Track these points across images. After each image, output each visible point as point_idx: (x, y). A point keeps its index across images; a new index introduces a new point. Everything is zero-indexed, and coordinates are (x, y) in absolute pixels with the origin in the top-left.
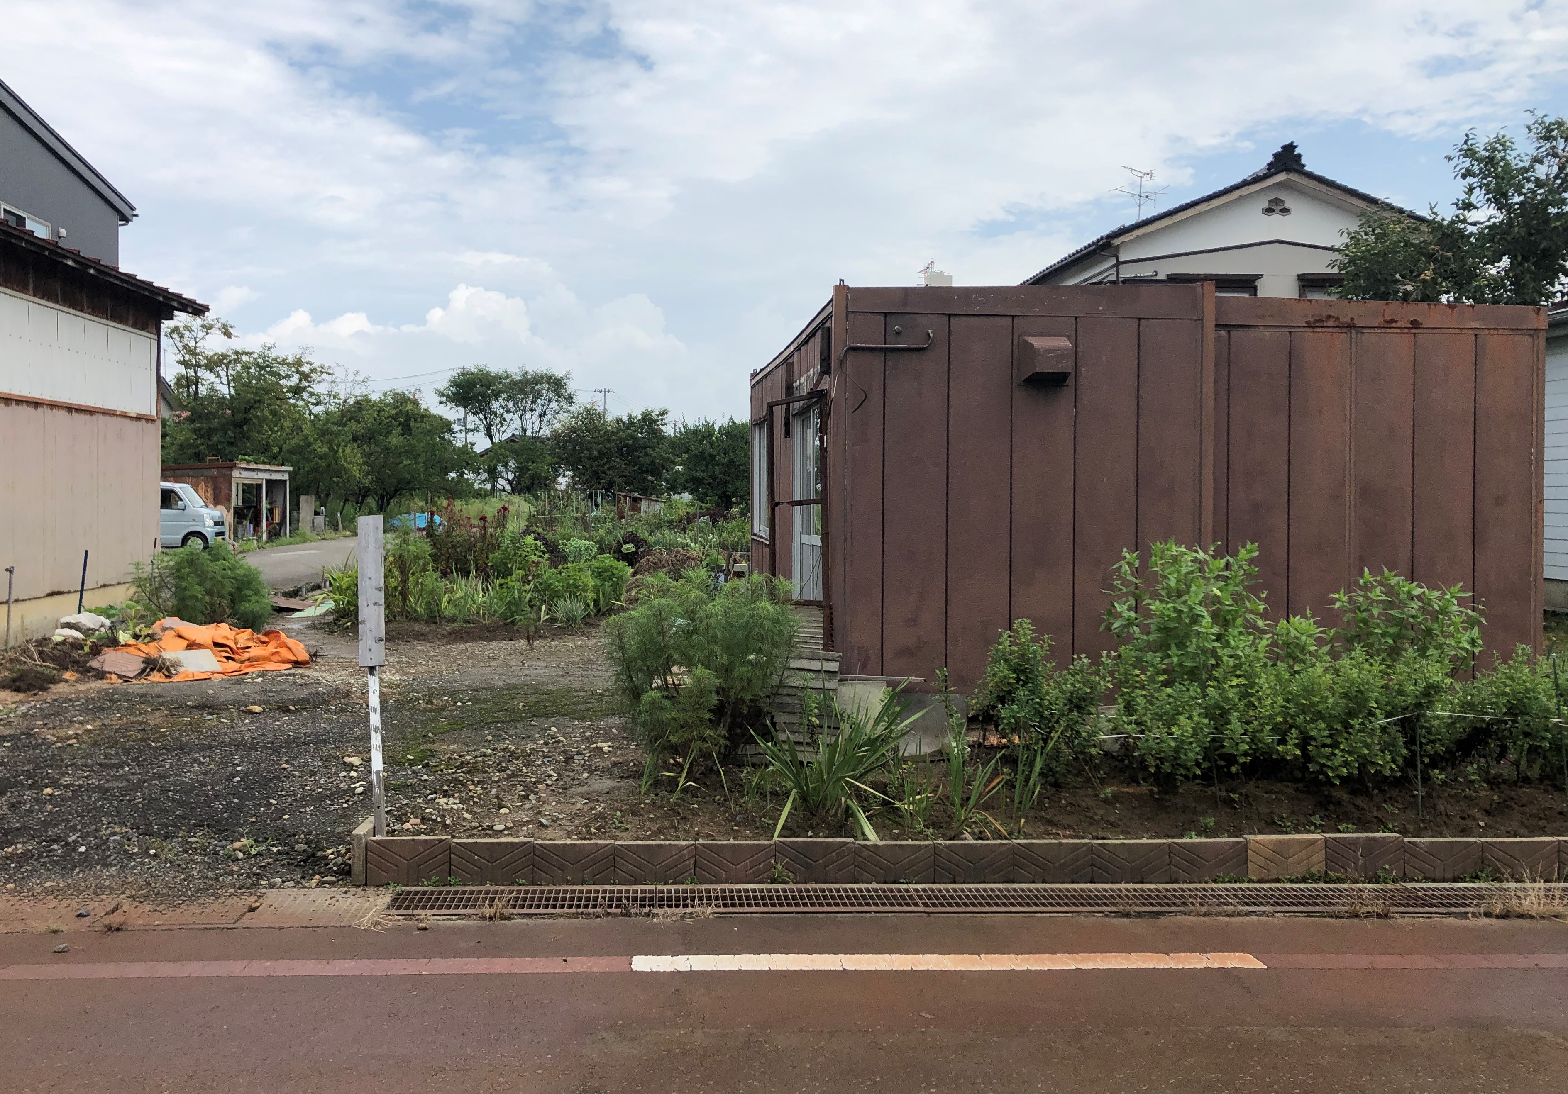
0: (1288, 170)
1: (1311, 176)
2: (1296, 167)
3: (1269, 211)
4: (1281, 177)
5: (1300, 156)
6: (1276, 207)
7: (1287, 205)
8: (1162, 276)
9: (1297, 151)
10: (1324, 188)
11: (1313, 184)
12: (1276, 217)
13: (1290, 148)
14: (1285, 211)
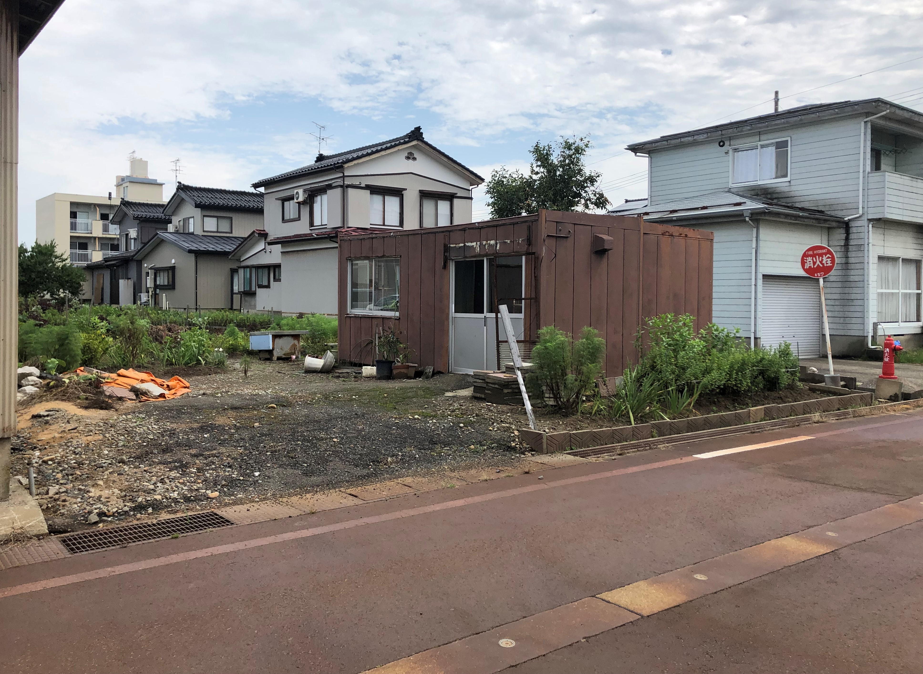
0: (418, 140)
1: (427, 144)
2: (421, 138)
3: (408, 158)
4: (414, 143)
5: (422, 133)
6: (410, 157)
7: (415, 156)
8: (363, 185)
9: (421, 131)
10: (432, 150)
11: (427, 148)
12: (411, 161)
13: (418, 129)
14: (415, 159)
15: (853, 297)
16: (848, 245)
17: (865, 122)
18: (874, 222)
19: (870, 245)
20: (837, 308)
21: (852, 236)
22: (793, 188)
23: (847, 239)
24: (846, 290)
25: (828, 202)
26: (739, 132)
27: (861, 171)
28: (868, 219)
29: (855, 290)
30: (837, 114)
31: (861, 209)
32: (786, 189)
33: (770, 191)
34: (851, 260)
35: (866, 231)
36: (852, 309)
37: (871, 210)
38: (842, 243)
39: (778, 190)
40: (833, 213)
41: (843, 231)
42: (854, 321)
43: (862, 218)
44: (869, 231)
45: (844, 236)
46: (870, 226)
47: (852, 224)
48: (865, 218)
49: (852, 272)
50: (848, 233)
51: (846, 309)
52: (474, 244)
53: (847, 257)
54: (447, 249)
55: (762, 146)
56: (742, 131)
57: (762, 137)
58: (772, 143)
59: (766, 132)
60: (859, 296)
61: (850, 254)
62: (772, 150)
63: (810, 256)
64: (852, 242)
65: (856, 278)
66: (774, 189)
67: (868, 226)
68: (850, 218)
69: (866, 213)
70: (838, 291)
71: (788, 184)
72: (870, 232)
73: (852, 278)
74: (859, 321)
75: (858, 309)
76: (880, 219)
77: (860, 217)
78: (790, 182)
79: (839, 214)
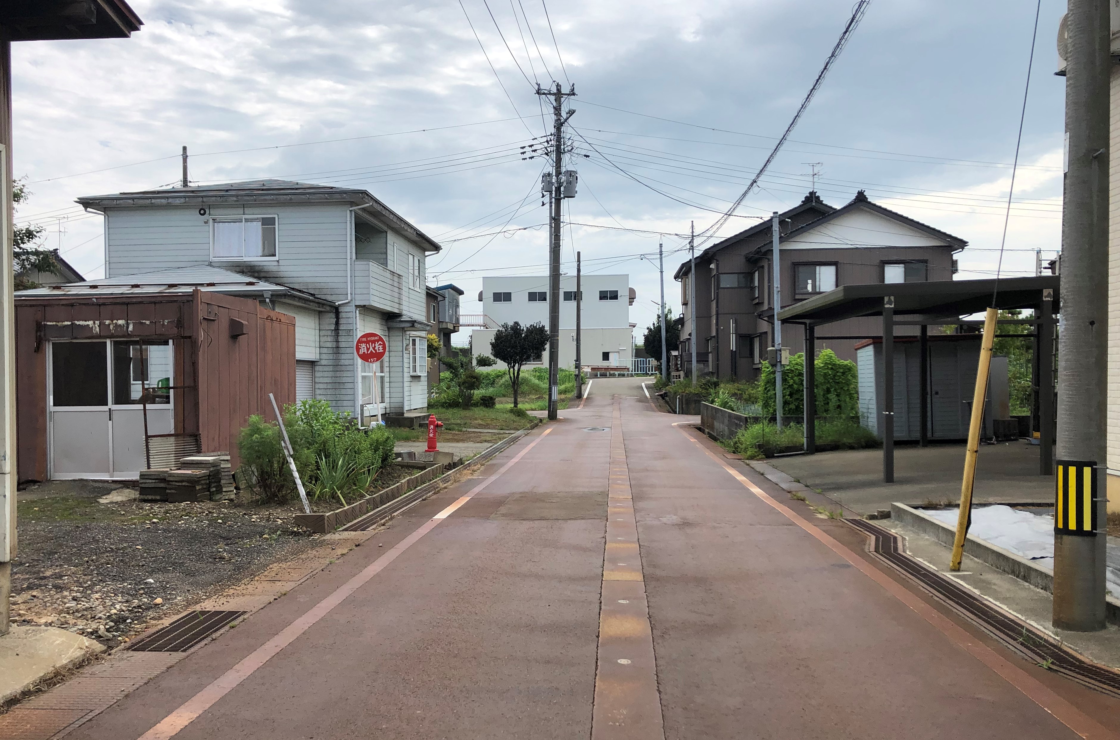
15: (344, 380)
16: (338, 329)
17: (351, 211)
18: (361, 309)
19: (358, 330)
20: (329, 392)
21: (341, 321)
22: (282, 268)
23: (337, 324)
24: (338, 374)
25: (318, 286)
26: (222, 201)
27: (349, 258)
28: (356, 306)
29: (345, 374)
30: (327, 199)
31: (349, 295)
32: (275, 269)
33: (257, 268)
34: (342, 345)
35: (354, 317)
36: (343, 392)
37: (357, 297)
38: (333, 327)
39: (266, 269)
40: (323, 297)
41: (333, 315)
42: (345, 403)
43: (350, 304)
44: (356, 317)
45: (334, 321)
46: (358, 312)
47: (341, 309)
48: (353, 304)
49: (343, 357)
50: (338, 318)
51: (337, 392)
52: (90, 323)
53: (337, 342)
54: (40, 327)
55: (247, 220)
56: (226, 201)
57: (247, 210)
58: (258, 219)
59: (251, 206)
60: (349, 380)
61: (340, 339)
62: (258, 226)
63: (364, 342)
64: (341, 327)
65: (347, 362)
66: (261, 268)
67: (356, 312)
68: (340, 303)
69: (353, 299)
70: (330, 374)
71: (276, 263)
72: (358, 318)
73: (343, 362)
74: (350, 403)
75: (350, 392)
76: (364, 306)
77: (349, 302)
78: (278, 261)
79: (329, 298)
